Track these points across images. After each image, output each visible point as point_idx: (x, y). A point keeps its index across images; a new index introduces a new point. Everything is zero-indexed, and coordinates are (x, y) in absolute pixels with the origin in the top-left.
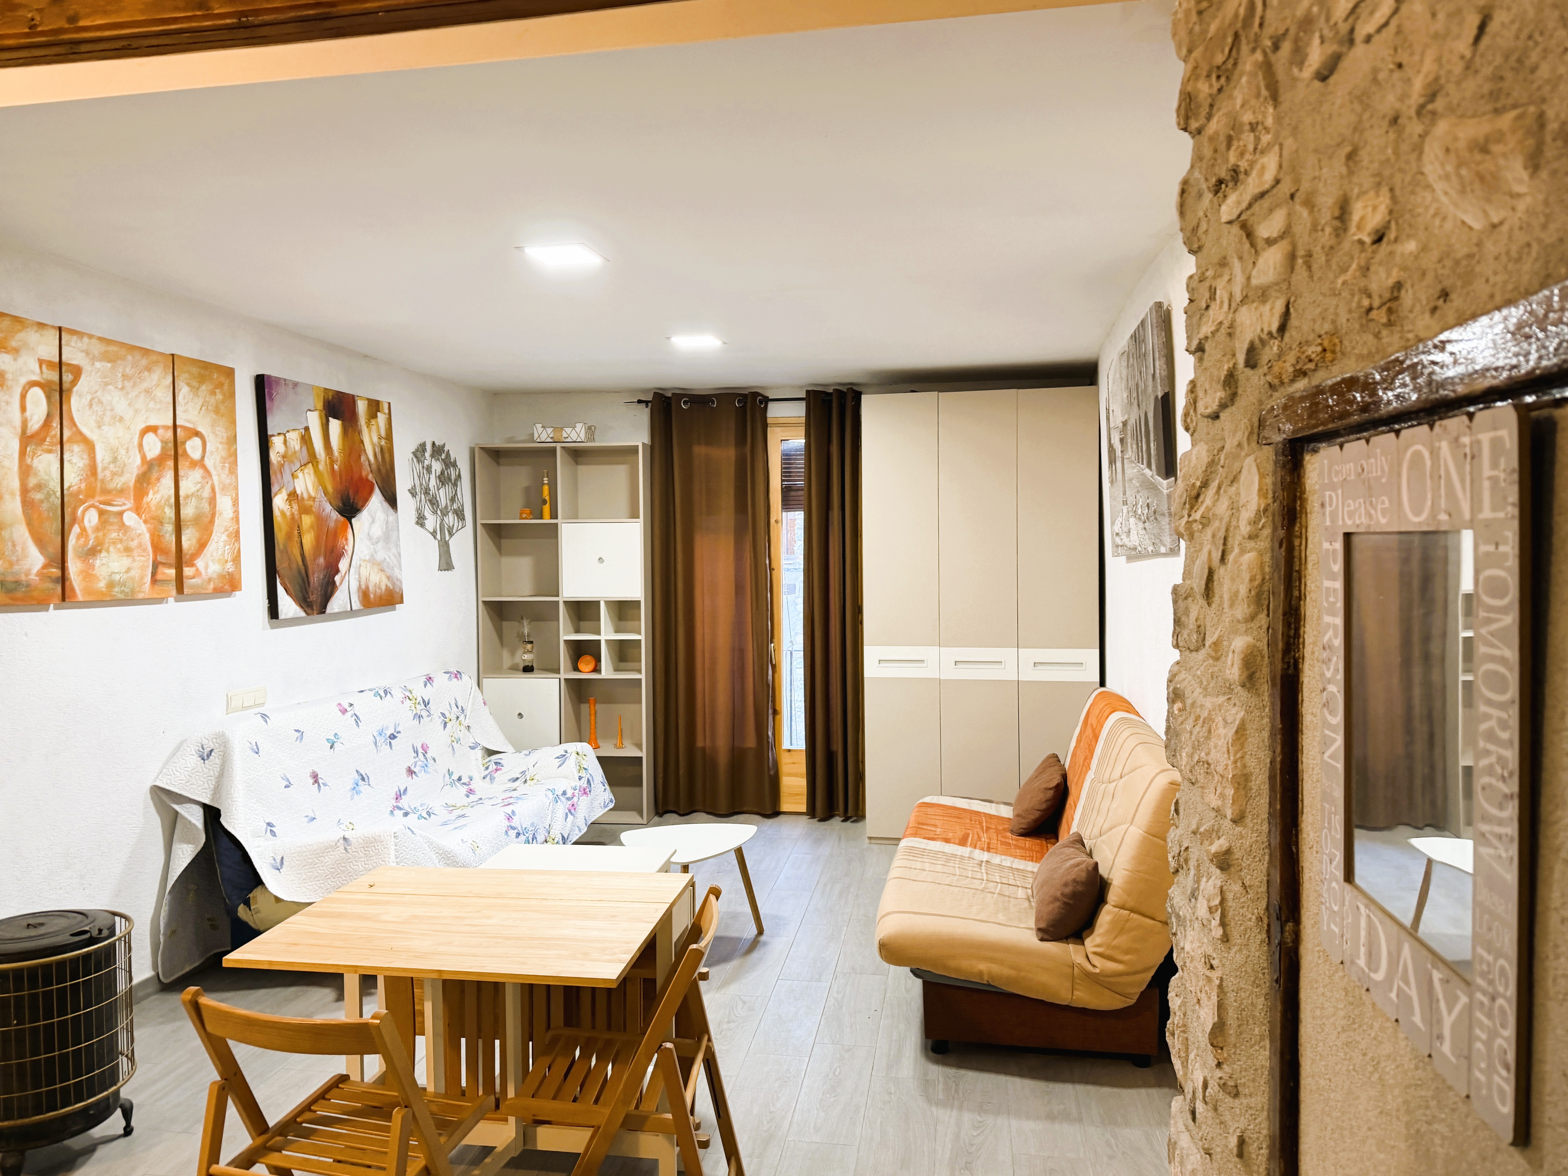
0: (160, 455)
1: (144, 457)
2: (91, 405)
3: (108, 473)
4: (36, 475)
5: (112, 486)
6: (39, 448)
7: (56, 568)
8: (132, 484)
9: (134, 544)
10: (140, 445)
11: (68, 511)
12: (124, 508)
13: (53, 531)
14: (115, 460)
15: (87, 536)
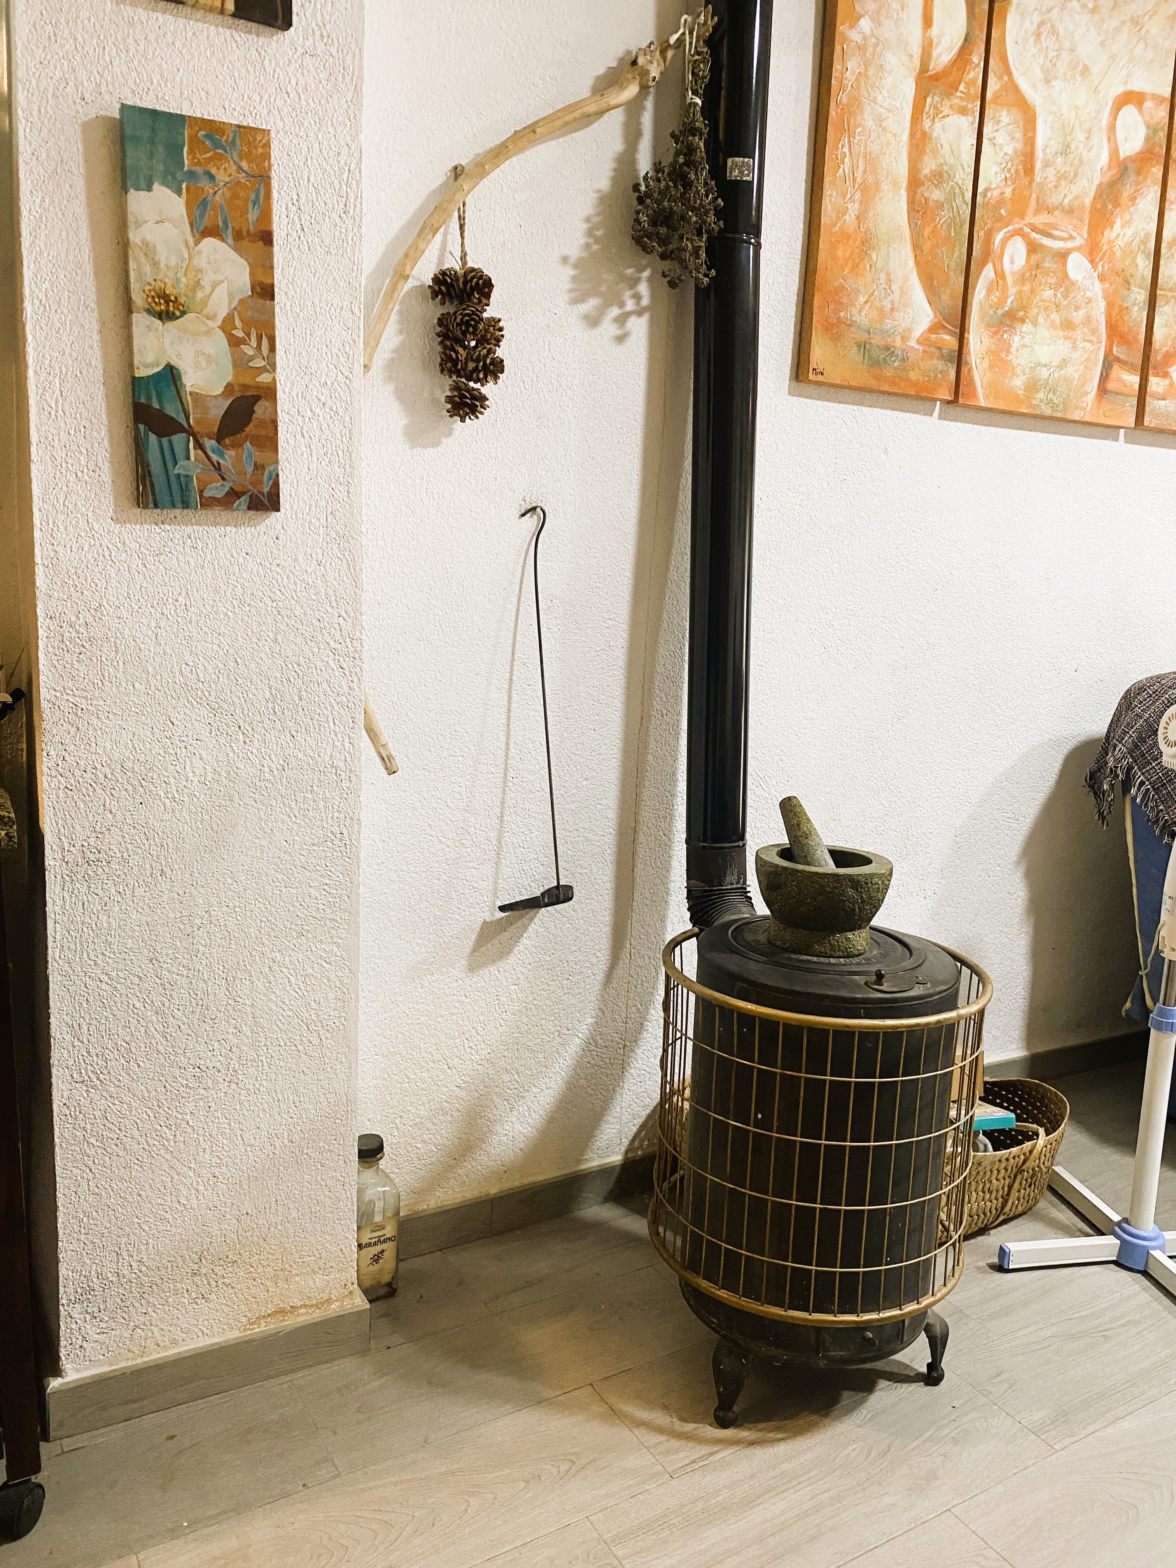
0: (1141, 153)
1: (1114, 152)
2: (1039, 35)
3: (1051, 173)
4: (935, 152)
5: (1055, 199)
6: (946, 102)
7: (951, 333)
8: (1088, 201)
9: (1078, 316)
10: (1112, 128)
11: (979, 235)
12: (1070, 244)
13: (953, 265)
14: (1066, 150)
15: (1005, 288)
